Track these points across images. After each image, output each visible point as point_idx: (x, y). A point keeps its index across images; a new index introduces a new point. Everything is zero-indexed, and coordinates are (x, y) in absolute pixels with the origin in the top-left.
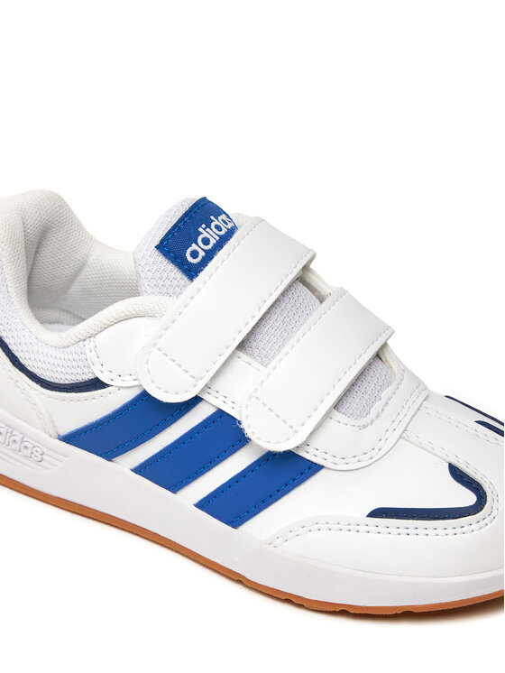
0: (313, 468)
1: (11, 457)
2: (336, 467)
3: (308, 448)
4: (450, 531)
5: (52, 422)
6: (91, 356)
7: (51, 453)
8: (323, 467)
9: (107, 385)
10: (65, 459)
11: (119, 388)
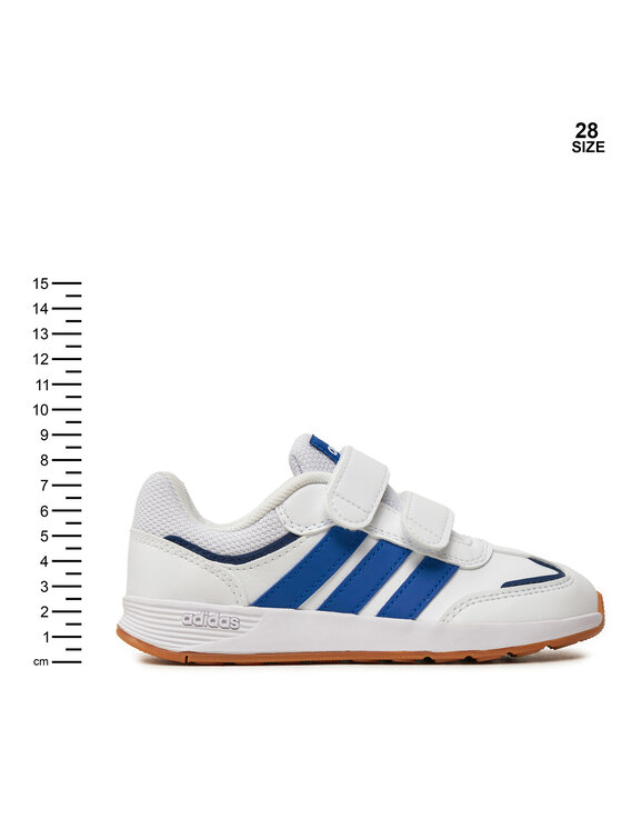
0: (454, 569)
1: (210, 635)
2: (469, 567)
5: (245, 591)
7: (246, 618)
8: (458, 568)
9: (298, 537)
10: (260, 619)
11: (308, 536)
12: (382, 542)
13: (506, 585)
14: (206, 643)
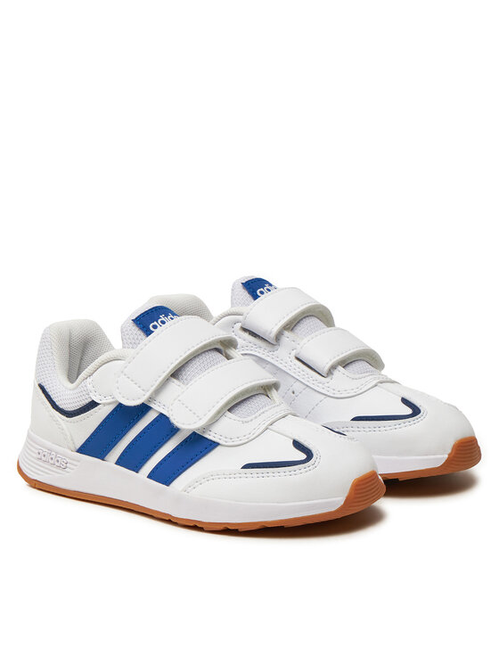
0: (214, 445)
1: (50, 470)
2: (227, 444)
3: (211, 433)
4: (288, 473)
5: (72, 440)
6: (90, 387)
7: (71, 461)
8: (218, 444)
9: (98, 404)
10: (78, 464)
11: (104, 405)
12: (161, 415)
13: (246, 467)
14: (47, 475)
